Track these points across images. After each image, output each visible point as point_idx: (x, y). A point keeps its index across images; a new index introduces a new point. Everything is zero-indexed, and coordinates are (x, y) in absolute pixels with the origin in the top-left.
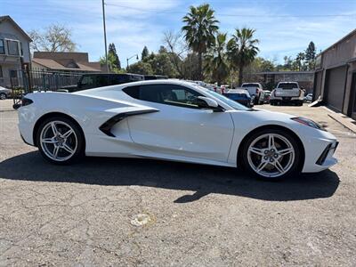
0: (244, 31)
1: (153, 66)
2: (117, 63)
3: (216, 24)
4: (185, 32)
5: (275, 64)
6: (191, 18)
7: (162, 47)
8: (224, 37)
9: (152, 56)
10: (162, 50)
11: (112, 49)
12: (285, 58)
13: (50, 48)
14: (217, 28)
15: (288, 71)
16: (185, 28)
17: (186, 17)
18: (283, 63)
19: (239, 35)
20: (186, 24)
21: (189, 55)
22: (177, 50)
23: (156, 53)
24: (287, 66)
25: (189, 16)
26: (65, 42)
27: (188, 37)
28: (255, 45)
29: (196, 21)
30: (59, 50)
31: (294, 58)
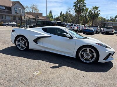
0: (95, 7)
1: (63, 18)
2: (52, 16)
3: (85, 5)
4: (74, 7)
5: (107, 19)
6: (77, 2)
7: (67, 12)
8: (87, 9)
9: (63, 15)
10: (67, 13)
11: (51, 12)
12: (111, 17)
13: (31, 11)
14: (85, 6)
15: (111, 22)
16: (74, 6)
17: (75, 2)
19: (93, 9)
20: (75, 4)
21: (76, 15)
22: (72, 13)
23: (65, 14)
24: (111, 20)
25: (76, 2)
26: (36, 9)
27: (75, 9)
28: (99, 12)
29: (78, 4)
30: (34, 12)
31: (114, 17)
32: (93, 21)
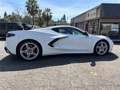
0: (48, 9)
1: (11, 19)
4: (27, 8)
5: (55, 21)
6: (28, 3)
7: (13, 12)
8: (41, 11)
9: (10, 16)
10: (13, 14)
12: (57, 19)
14: (38, 7)
15: (59, 23)
16: (26, 6)
18: (57, 21)
19: (46, 10)
20: (26, 5)
21: (25, 16)
24: (58, 22)
25: (27, 2)
28: (51, 14)
32: (48, 23)
